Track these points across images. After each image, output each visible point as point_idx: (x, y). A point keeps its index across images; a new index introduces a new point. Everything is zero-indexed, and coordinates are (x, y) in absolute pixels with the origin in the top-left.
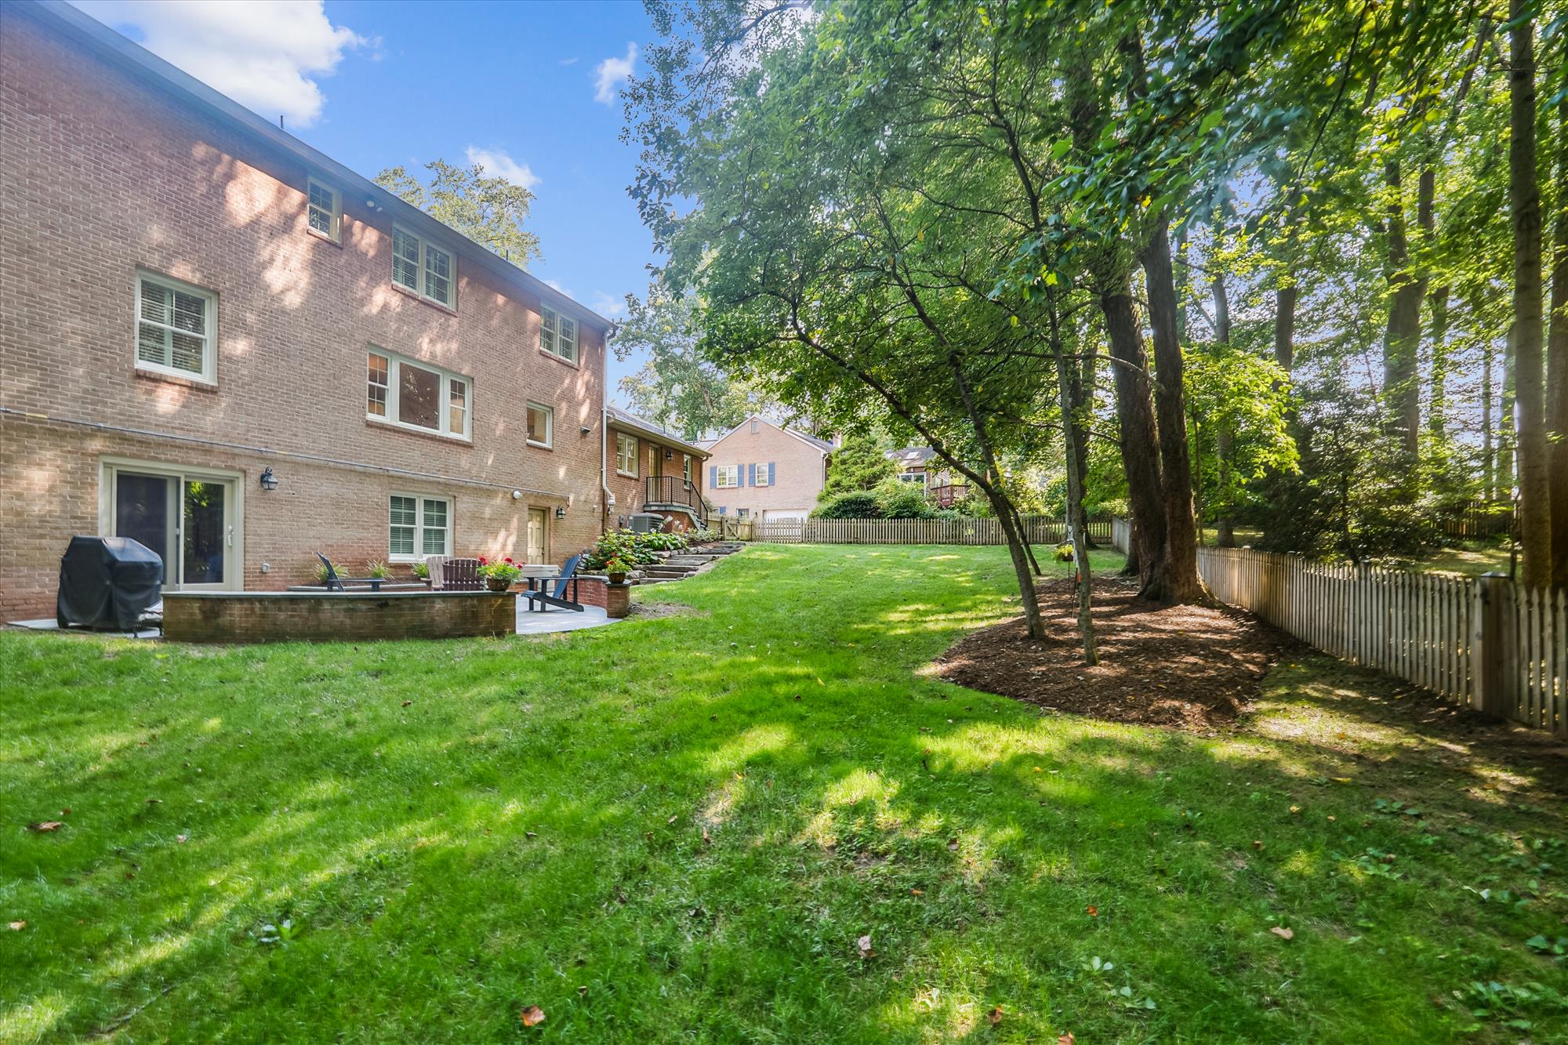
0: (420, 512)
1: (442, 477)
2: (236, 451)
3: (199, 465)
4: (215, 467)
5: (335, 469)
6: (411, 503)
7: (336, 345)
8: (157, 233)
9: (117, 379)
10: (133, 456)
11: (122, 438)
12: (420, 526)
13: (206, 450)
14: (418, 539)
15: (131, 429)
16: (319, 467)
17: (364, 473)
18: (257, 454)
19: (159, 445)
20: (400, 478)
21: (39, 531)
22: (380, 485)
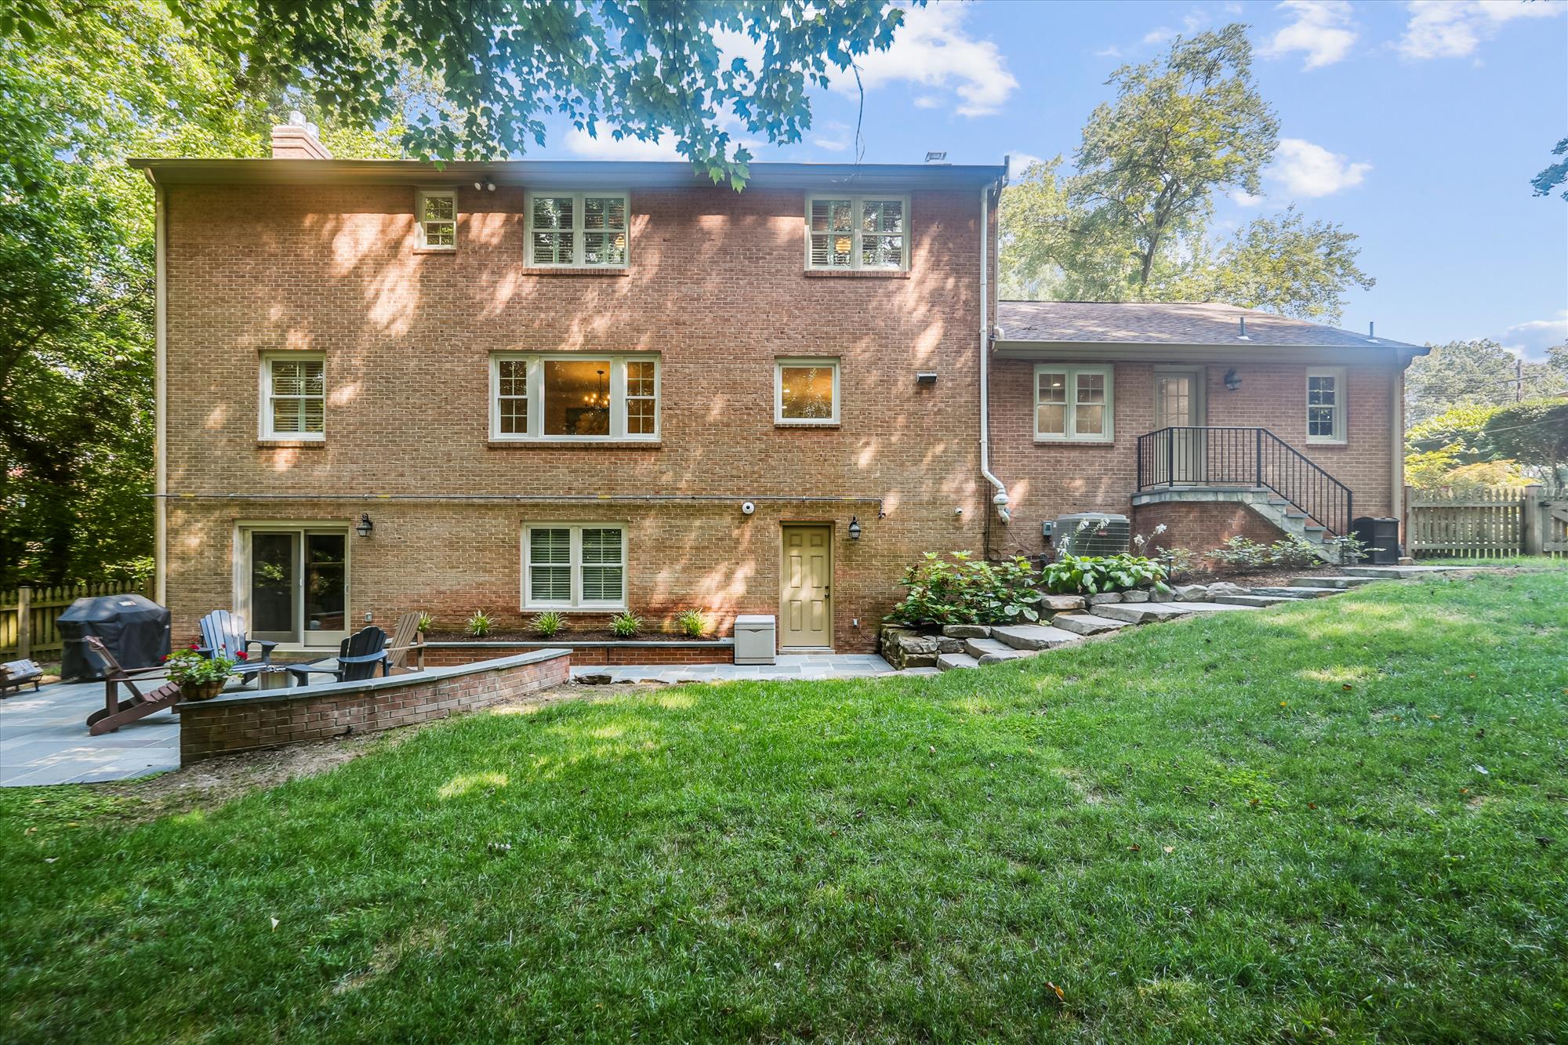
0: (576, 545)
1: (603, 497)
2: (342, 501)
3: (308, 519)
4: (323, 519)
5: (447, 506)
6: (563, 535)
7: (448, 366)
8: (276, 312)
9: (244, 454)
10: (256, 519)
11: (246, 504)
12: (576, 561)
13: (313, 504)
14: (577, 582)
15: (254, 494)
16: (429, 506)
17: (485, 506)
18: (361, 501)
19: (276, 505)
20: (536, 505)
21: (194, 587)
22: (508, 517)
